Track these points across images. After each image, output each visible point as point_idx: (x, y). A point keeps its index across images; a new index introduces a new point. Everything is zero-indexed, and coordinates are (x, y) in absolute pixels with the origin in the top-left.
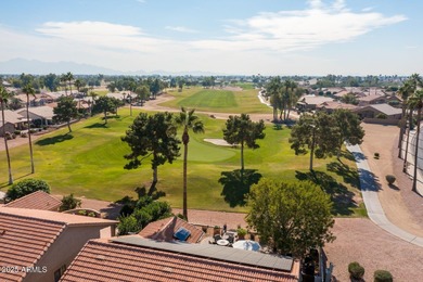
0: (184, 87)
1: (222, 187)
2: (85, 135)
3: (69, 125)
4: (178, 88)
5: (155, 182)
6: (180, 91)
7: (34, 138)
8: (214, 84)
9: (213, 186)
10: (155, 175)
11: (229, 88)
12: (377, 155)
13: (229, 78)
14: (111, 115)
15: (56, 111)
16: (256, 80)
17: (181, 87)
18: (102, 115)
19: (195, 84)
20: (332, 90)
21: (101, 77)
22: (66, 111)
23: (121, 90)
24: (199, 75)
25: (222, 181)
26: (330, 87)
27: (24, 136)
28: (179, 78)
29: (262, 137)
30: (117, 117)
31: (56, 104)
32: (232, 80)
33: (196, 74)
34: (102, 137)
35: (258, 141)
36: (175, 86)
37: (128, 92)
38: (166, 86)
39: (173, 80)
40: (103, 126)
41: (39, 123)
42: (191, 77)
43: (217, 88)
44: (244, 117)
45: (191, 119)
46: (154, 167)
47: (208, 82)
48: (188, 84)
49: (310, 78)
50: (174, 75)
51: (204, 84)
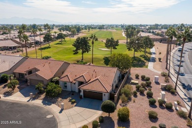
0: (91, 29)
1: (104, 61)
2: (55, 47)
3: (49, 43)
4: (88, 30)
5: (82, 60)
6: (89, 31)
7: (37, 48)
8: (104, 28)
9: (101, 60)
10: (82, 57)
11: (110, 30)
12: (160, 53)
13: (111, 25)
14: (64, 40)
15: (44, 38)
16: (122, 26)
17: (89, 29)
18: (60, 40)
19: (95, 28)
20: (154, 31)
21: (54, 25)
22: (48, 38)
23: (64, 31)
24: (97, 24)
25: (104, 59)
26: (155, 29)
27: (33, 47)
28: (88, 25)
29: (118, 45)
30: (65, 41)
31: (44, 36)
32: (112, 27)
33: (96, 24)
34: (61, 47)
35: (116, 47)
36: (86, 29)
37: (67, 32)
38: (83, 29)
39: (85, 27)
40: (61, 44)
41: (37, 43)
42: (93, 25)
43: (105, 30)
44: (112, 39)
45: (95, 37)
46: (82, 54)
47: (101, 27)
48: (92, 28)
49: (147, 25)
50: (86, 24)
51: (99, 28)
